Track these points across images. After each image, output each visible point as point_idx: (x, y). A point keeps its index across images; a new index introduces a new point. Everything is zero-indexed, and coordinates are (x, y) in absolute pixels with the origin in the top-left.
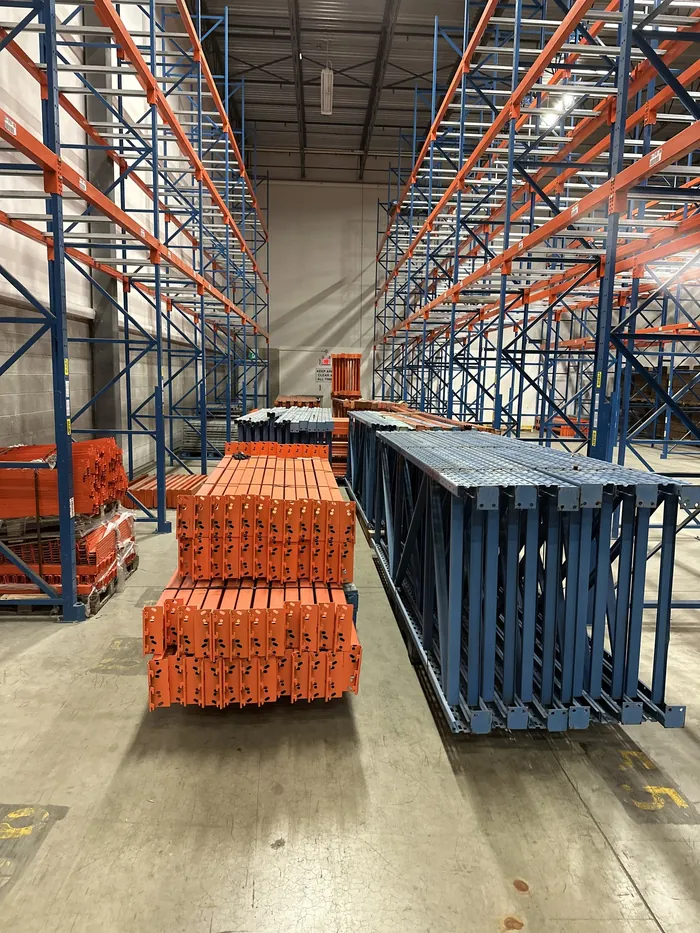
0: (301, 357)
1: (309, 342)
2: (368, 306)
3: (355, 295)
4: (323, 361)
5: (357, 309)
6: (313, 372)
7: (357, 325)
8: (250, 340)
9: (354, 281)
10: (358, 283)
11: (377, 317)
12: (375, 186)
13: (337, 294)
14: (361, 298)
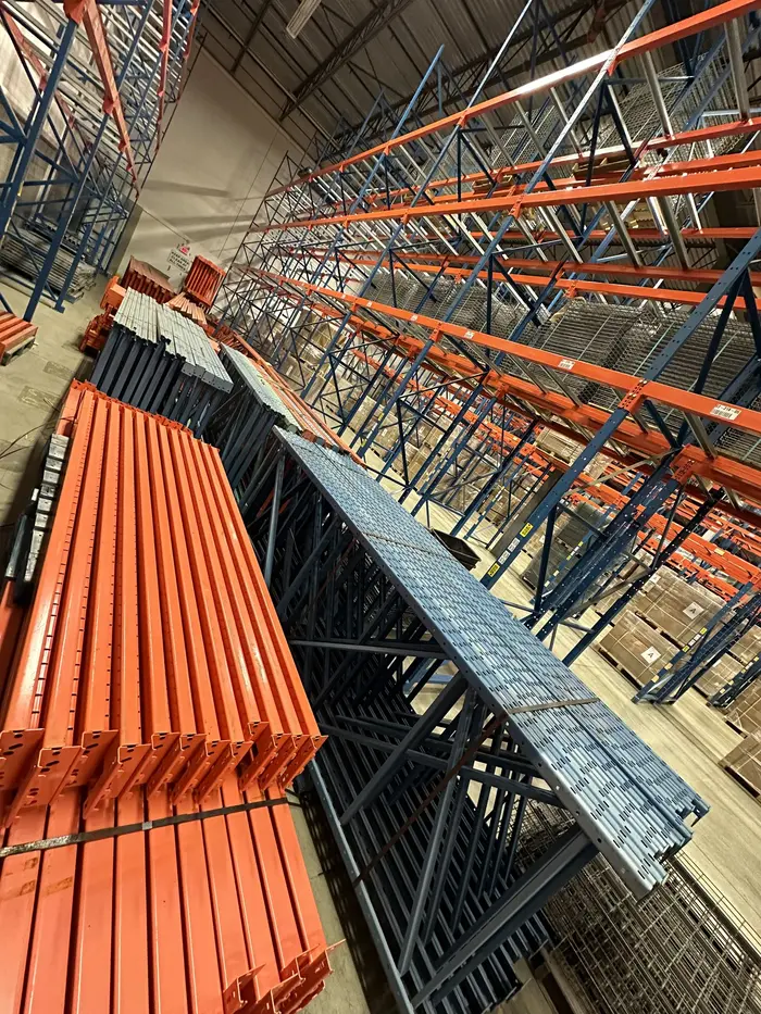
0: (162, 230)
1: (173, 222)
2: (239, 229)
3: (232, 212)
4: (181, 248)
5: (228, 225)
6: (169, 250)
7: (223, 239)
8: (116, 181)
9: (237, 200)
10: (239, 204)
11: (243, 245)
12: (288, 137)
13: (217, 200)
14: (237, 219)
